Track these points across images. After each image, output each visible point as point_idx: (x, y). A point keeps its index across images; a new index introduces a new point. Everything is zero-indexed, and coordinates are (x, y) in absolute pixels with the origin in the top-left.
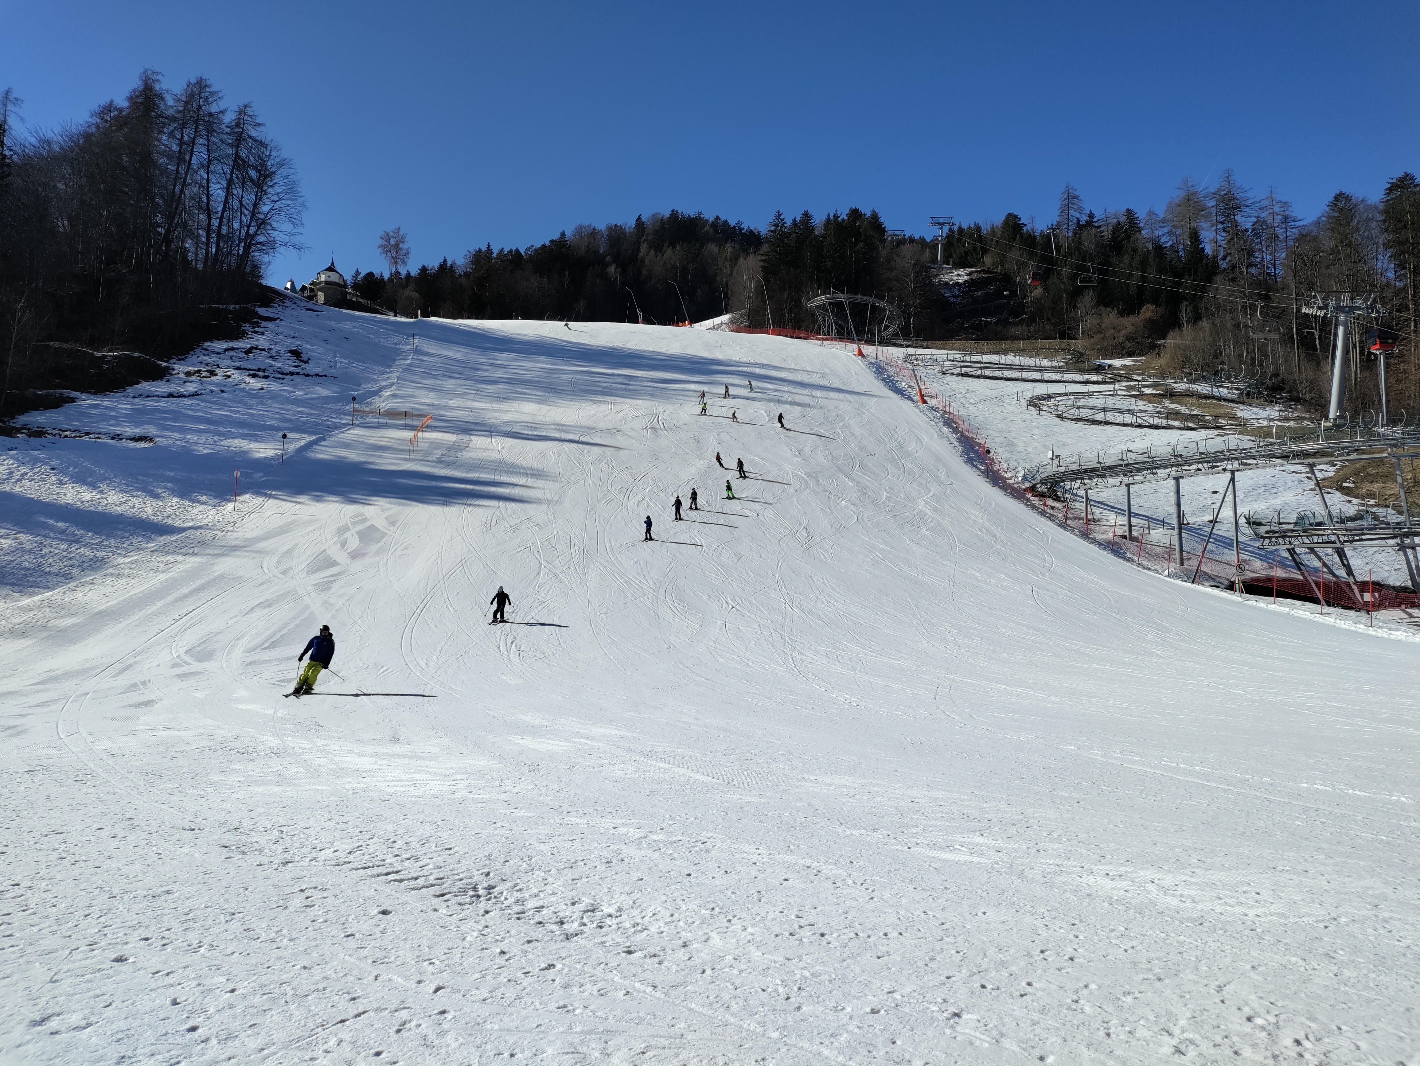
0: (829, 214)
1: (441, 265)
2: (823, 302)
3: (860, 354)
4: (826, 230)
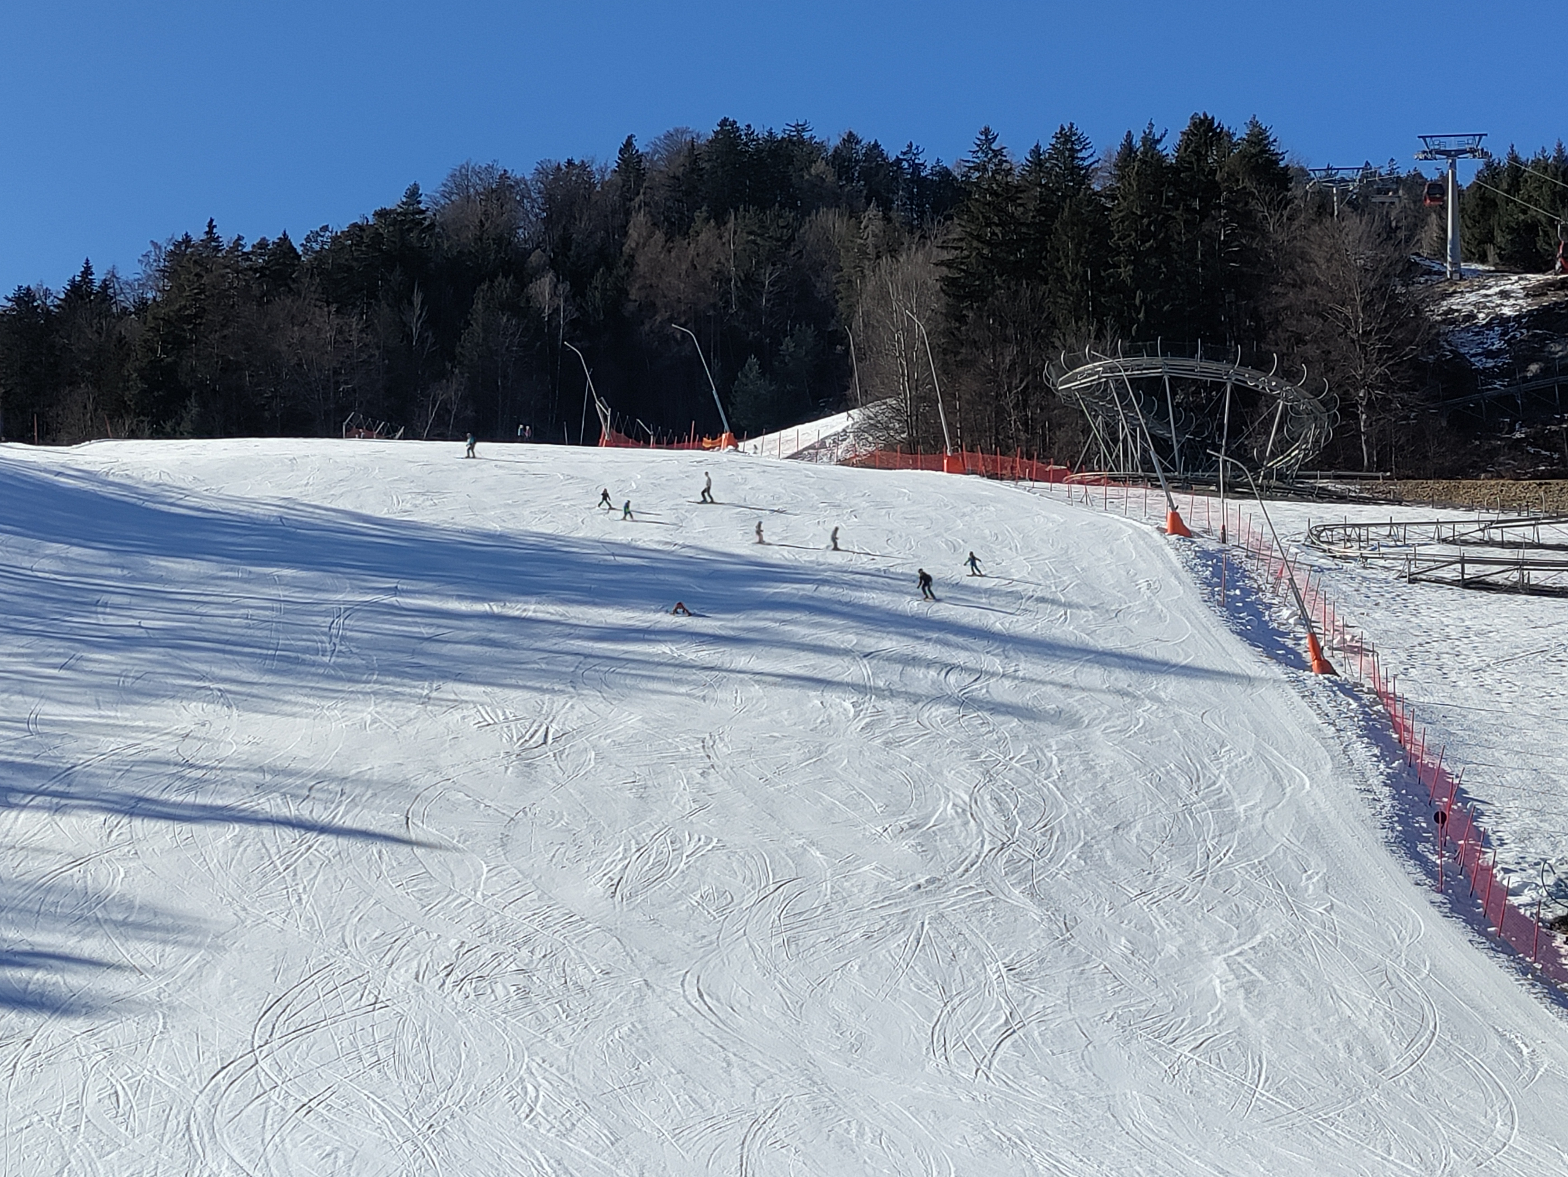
0: (1130, 136)
2: (1099, 378)
3: (1178, 527)
4: (1121, 178)
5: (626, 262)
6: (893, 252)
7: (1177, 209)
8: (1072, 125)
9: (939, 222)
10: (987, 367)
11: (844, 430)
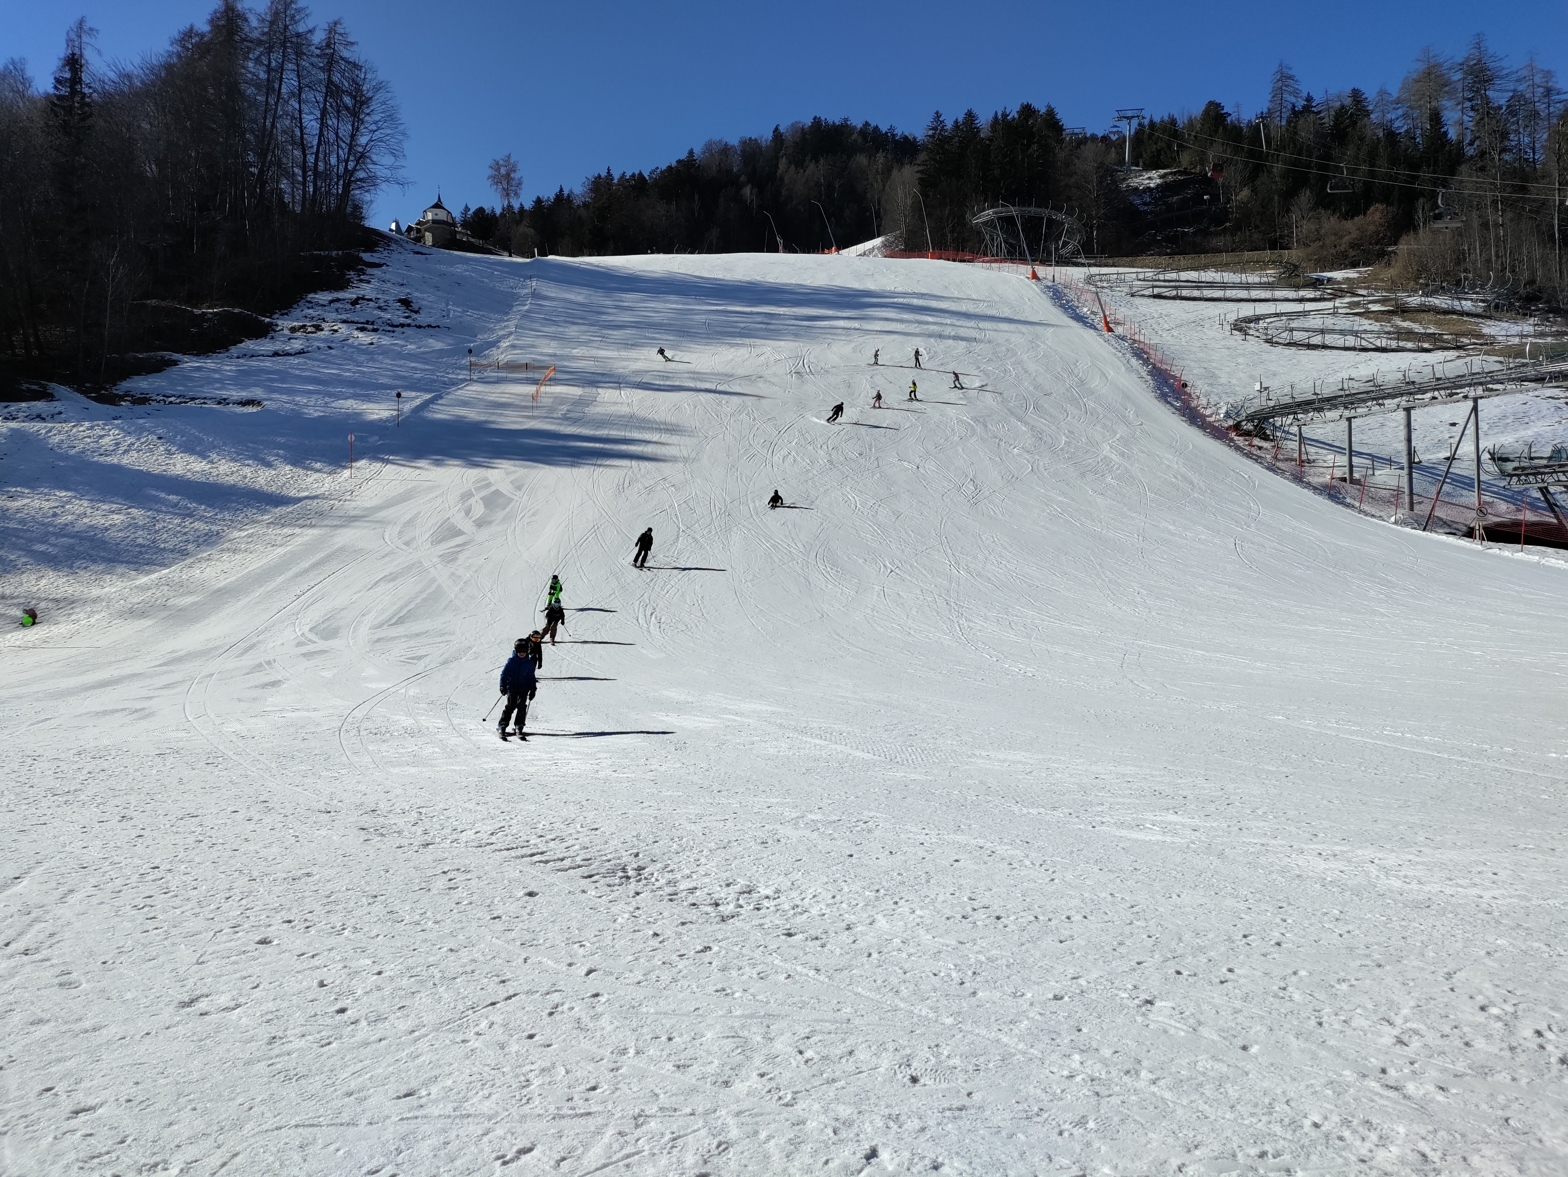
0: (996, 113)
1: (556, 195)
2: (991, 217)
3: (1035, 277)
4: (994, 132)
5: (780, 180)
7: (1018, 144)
8: (970, 109)
11: (874, 247)
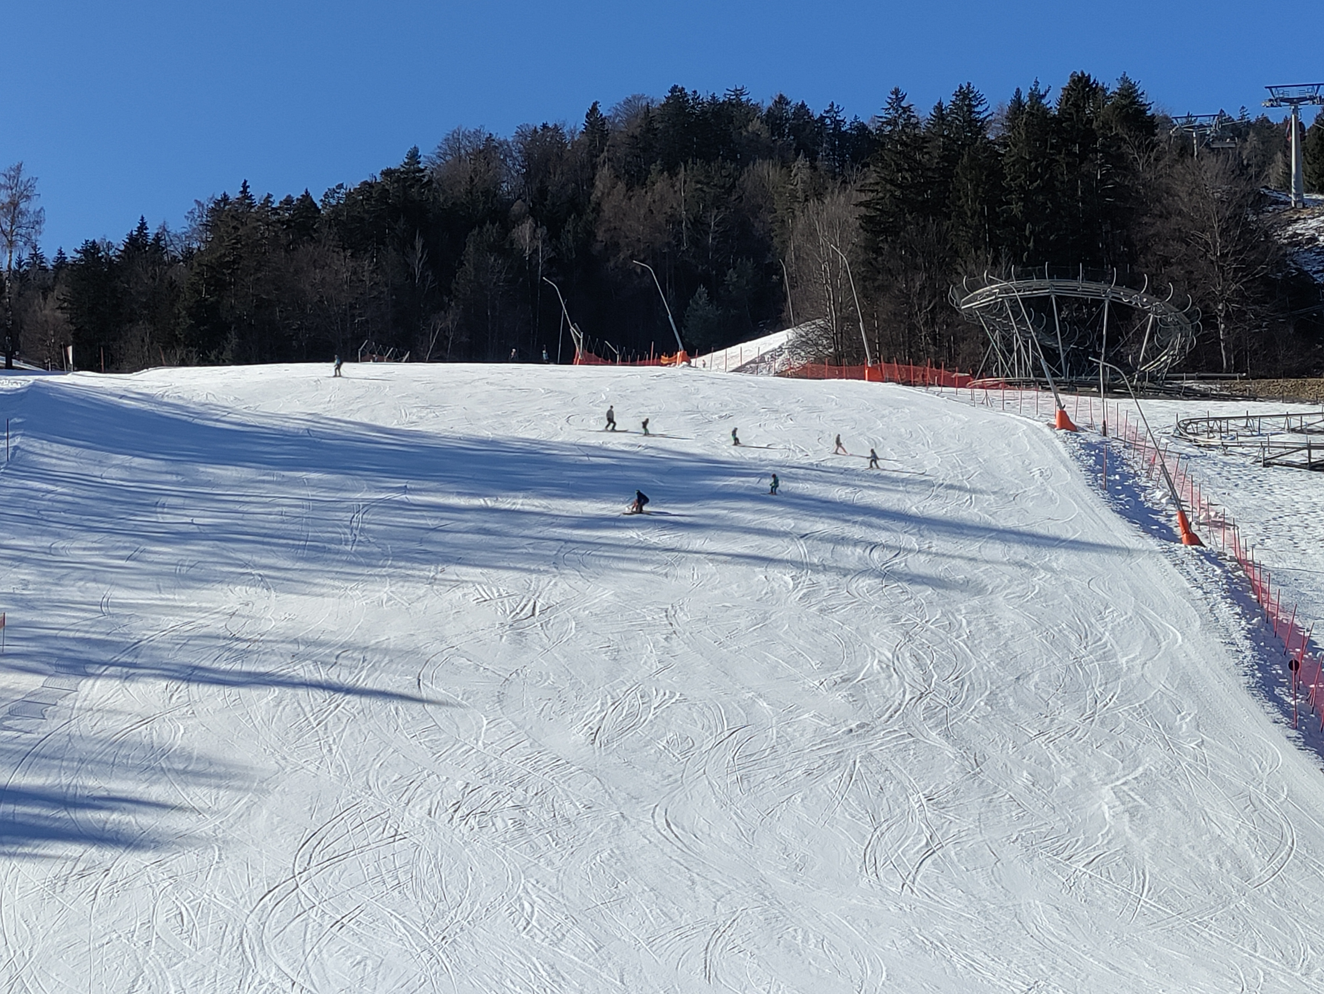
0: (1019, 93)
1: (131, 237)
2: (996, 298)
3: (1065, 423)
4: (1011, 129)
5: (594, 209)
6: (819, 196)
7: (1060, 154)
8: (969, 84)
9: (858, 169)
10: (900, 291)
11: (780, 347)
